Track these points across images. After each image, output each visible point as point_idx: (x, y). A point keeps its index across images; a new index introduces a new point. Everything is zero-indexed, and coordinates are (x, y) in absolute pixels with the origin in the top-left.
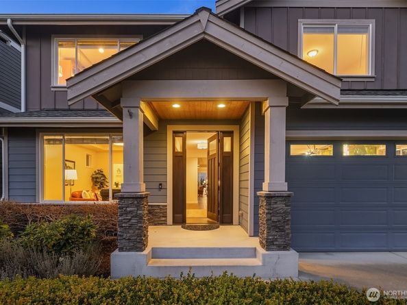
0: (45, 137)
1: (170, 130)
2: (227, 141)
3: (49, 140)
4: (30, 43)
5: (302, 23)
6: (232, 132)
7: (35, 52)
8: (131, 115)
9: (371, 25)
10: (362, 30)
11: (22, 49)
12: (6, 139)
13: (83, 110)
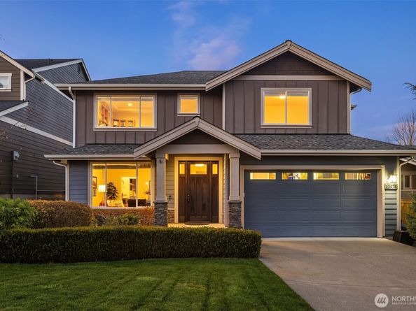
0: (94, 165)
1: (177, 160)
2: (215, 167)
3: (96, 167)
4: (79, 98)
5: (263, 90)
6: (218, 162)
7: (82, 105)
8: (161, 162)
9: (309, 91)
10: (305, 94)
11: (74, 102)
12: (68, 166)
13: (116, 144)
